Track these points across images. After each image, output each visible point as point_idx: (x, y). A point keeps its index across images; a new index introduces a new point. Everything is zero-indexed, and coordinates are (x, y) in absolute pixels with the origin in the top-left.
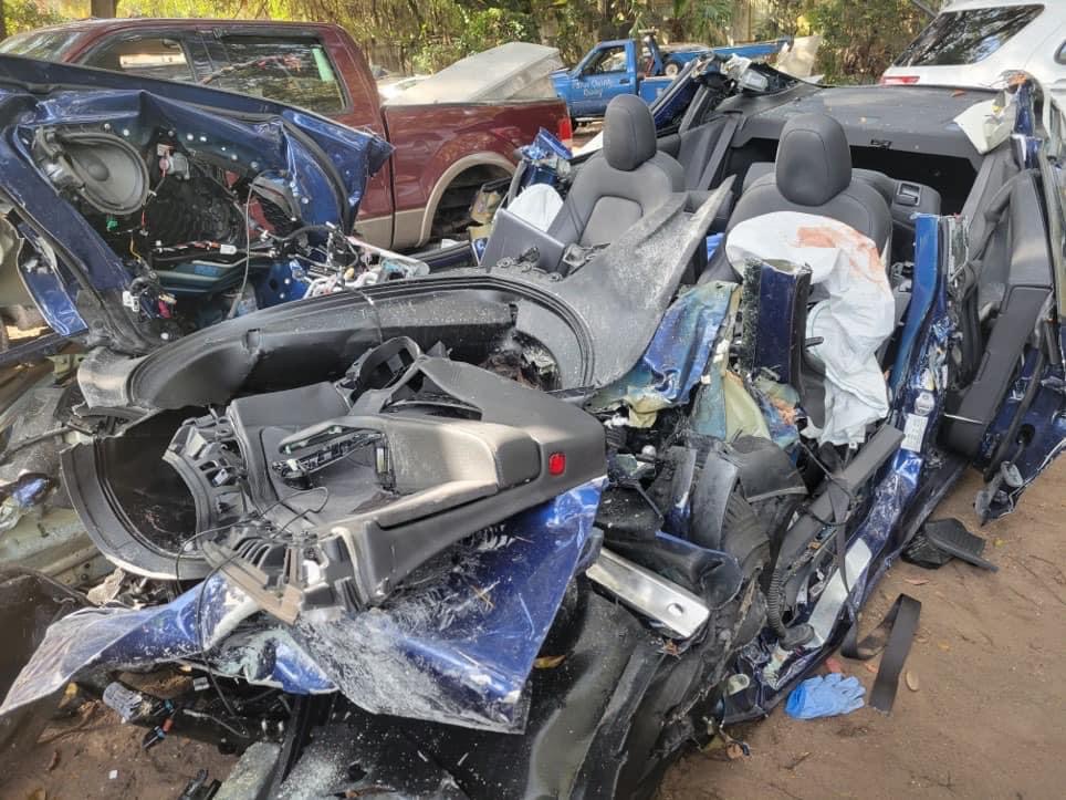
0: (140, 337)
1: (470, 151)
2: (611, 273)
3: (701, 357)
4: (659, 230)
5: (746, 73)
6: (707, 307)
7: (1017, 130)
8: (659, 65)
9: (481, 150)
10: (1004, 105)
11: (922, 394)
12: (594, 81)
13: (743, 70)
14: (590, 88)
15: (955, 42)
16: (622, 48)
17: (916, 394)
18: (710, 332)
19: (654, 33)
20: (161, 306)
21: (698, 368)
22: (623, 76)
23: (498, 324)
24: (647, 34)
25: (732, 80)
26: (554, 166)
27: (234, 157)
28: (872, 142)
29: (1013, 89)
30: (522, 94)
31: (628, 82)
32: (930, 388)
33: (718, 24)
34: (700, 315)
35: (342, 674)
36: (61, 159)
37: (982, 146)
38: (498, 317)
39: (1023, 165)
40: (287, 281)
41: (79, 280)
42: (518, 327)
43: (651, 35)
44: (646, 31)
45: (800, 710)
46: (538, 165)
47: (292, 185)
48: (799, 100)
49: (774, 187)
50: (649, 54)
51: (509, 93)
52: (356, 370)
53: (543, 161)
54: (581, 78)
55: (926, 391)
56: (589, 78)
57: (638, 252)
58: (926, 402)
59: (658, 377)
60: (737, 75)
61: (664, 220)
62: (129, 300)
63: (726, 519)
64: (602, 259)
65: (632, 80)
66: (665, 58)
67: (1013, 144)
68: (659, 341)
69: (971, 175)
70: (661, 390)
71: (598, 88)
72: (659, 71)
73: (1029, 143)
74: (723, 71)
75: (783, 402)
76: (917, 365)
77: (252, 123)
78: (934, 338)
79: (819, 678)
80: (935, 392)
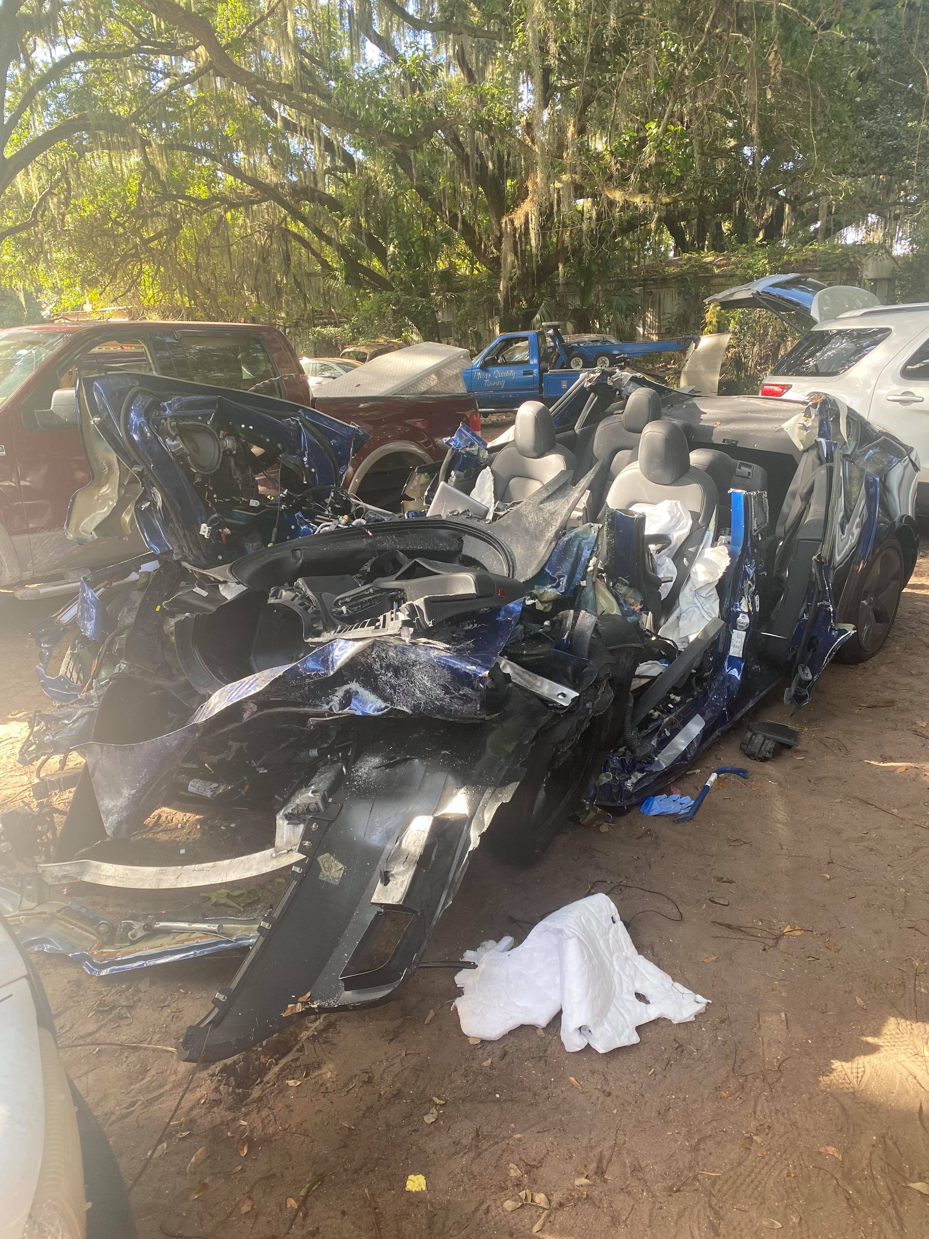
0: (205, 557)
1: (385, 441)
2: (524, 519)
3: (580, 570)
4: (554, 493)
5: (628, 384)
6: (584, 539)
7: (820, 435)
8: (564, 357)
9: (394, 439)
10: (810, 417)
11: (741, 615)
12: (497, 372)
13: (625, 382)
14: (492, 379)
15: (833, 351)
16: (525, 339)
17: (737, 614)
18: (586, 553)
19: (558, 326)
20: (223, 535)
21: (578, 576)
22: (526, 368)
23: (450, 551)
24: (549, 327)
25: (617, 390)
26: (476, 453)
27: (268, 440)
28: (724, 440)
29: (815, 406)
30: (435, 389)
31: (532, 374)
32: (746, 611)
33: (626, 317)
34: (580, 544)
35: (395, 692)
36: (178, 437)
37: (801, 447)
38: (450, 546)
39: (824, 460)
40: (293, 527)
41: (173, 516)
42: (463, 552)
43: (555, 328)
44: (549, 323)
45: (649, 811)
46: (463, 452)
47: (305, 459)
48: (672, 406)
49: (639, 470)
50: (552, 344)
51: (423, 388)
52: (367, 568)
53: (468, 449)
54: (484, 367)
55: (744, 613)
56: (491, 369)
57: (541, 506)
58: (744, 620)
59: (554, 580)
60: (621, 386)
61: (557, 487)
62: (205, 530)
63: (590, 648)
64: (518, 510)
65: (536, 371)
66: (570, 351)
67: (817, 445)
68: (554, 558)
69: (795, 466)
70: (556, 587)
71: (500, 379)
72: (563, 364)
73: (829, 445)
74: (609, 383)
75: (633, 601)
76: (737, 596)
77: (280, 417)
78: (746, 575)
79: (665, 796)
80: (749, 613)
